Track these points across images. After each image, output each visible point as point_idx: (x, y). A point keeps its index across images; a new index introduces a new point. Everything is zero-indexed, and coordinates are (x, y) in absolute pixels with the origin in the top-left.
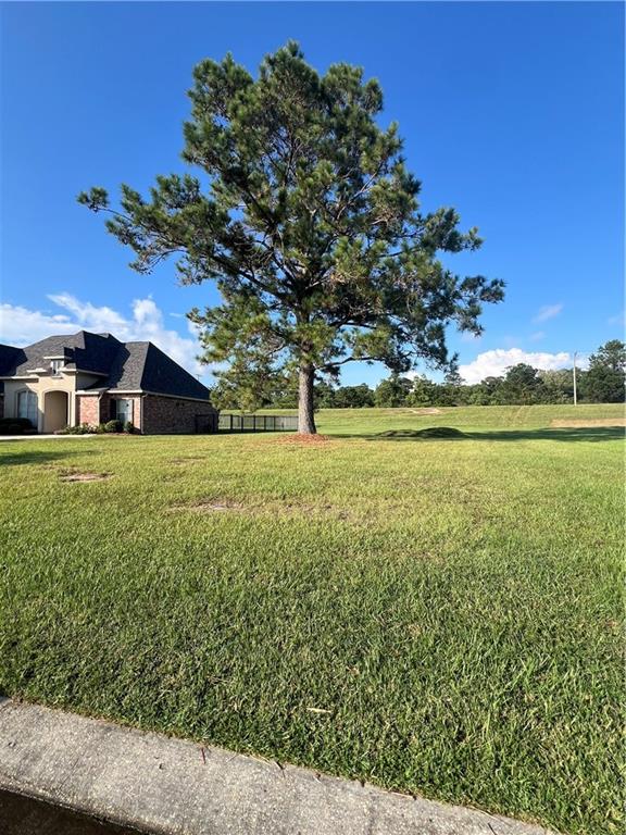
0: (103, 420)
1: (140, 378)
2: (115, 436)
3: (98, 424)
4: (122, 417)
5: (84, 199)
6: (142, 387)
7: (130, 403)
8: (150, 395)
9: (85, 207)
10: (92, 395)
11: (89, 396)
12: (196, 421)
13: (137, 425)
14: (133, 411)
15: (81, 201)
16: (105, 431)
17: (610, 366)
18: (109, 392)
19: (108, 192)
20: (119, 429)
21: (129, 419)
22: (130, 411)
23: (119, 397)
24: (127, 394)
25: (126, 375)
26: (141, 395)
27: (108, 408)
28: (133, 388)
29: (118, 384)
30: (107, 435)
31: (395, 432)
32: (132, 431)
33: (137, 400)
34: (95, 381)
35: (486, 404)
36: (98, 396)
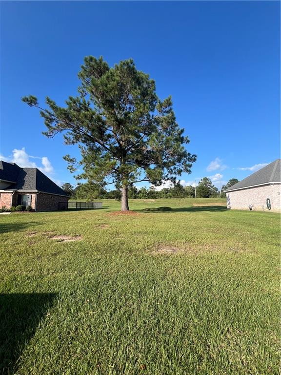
0: (14, 205)
1: (35, 185)
2: (21, 213)
3: (11, 207)
4: (25, 203)
5: (25, 100)
6: (37, 189)
7: (30, 197)
8: (40, 193)
9: (26, 104)
10: (8, 193)
11: (7, 193)
12: (59, 205)
13: (33, 207)
14: (32, 200)
15: (24, 100)
16: (16, 211)
17: (205, 186)
18: (19, 191)
19: (37, 99)
20: (23, 209)
21: (29, 204)
22: (29, 200)
23: (24, 194)
24: (28, 193)
25: (26, 184)
26: (36, 193)
27: (17, 199)
28: (31, 189)
29: (23, 187)
30: (17, 213)
31: (150, 209)
32: (31, 210)
33: (34, 196)
34: (9, 185)
35: (167, 198)
36: (12, 193)
